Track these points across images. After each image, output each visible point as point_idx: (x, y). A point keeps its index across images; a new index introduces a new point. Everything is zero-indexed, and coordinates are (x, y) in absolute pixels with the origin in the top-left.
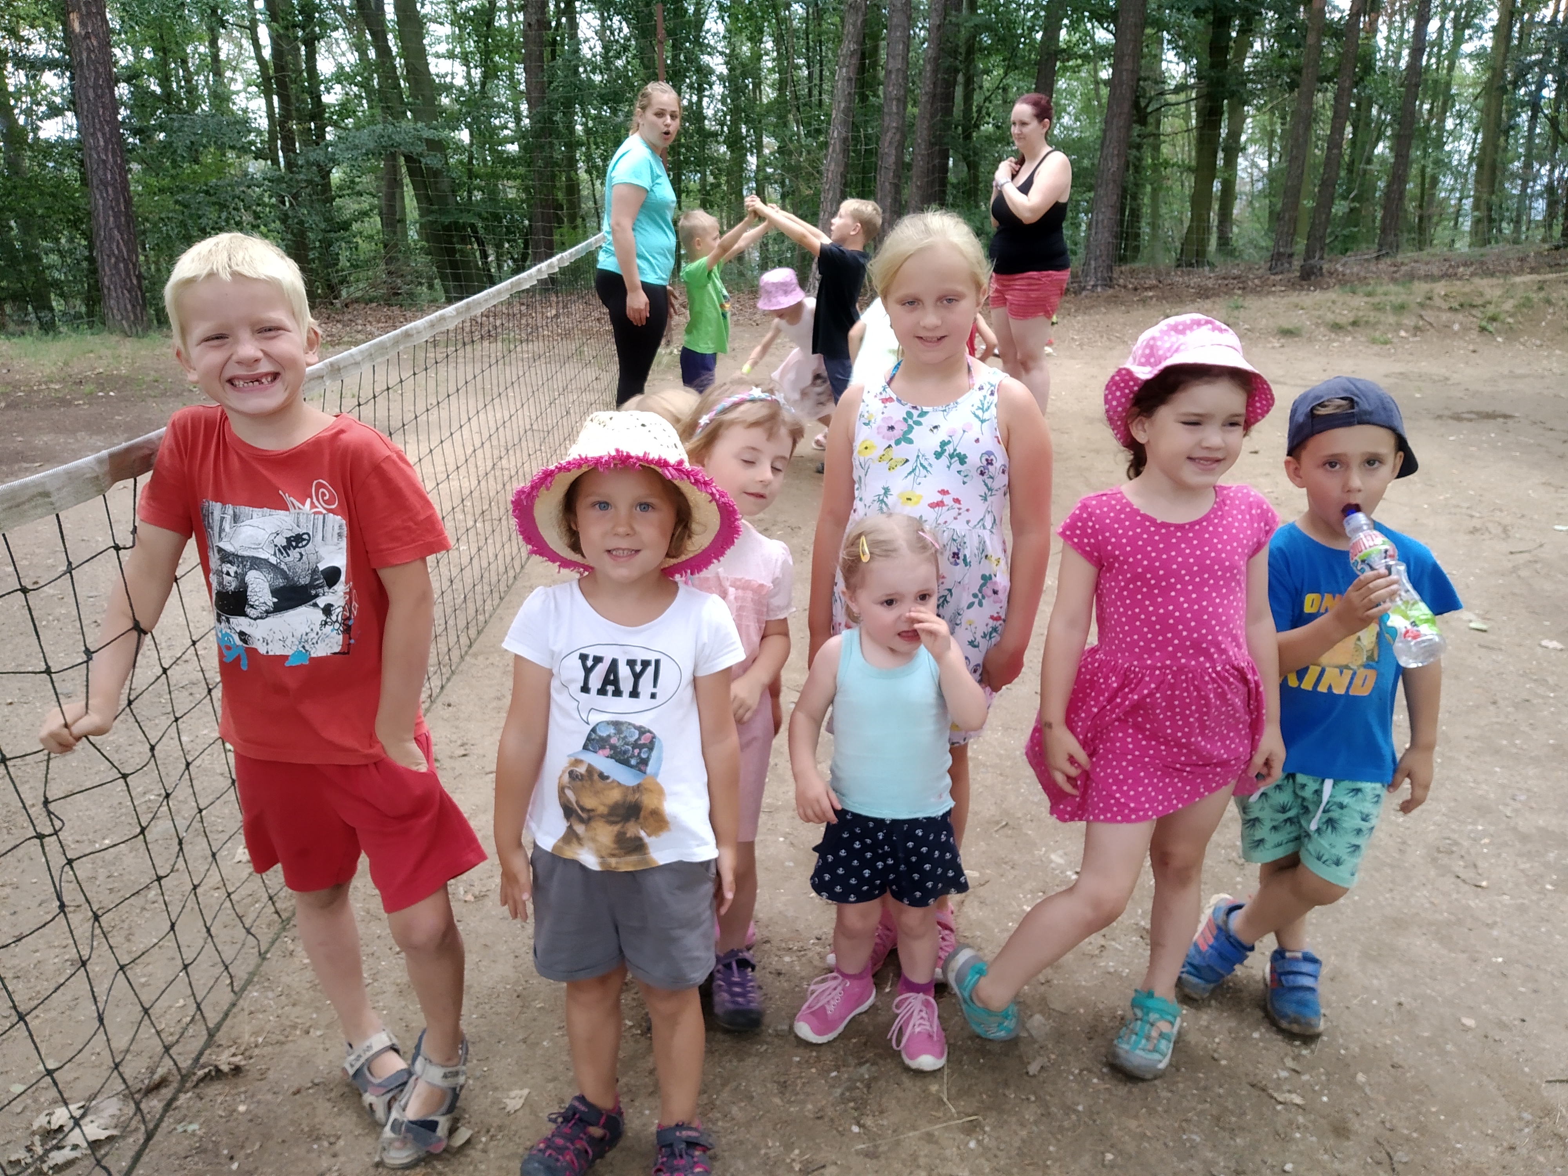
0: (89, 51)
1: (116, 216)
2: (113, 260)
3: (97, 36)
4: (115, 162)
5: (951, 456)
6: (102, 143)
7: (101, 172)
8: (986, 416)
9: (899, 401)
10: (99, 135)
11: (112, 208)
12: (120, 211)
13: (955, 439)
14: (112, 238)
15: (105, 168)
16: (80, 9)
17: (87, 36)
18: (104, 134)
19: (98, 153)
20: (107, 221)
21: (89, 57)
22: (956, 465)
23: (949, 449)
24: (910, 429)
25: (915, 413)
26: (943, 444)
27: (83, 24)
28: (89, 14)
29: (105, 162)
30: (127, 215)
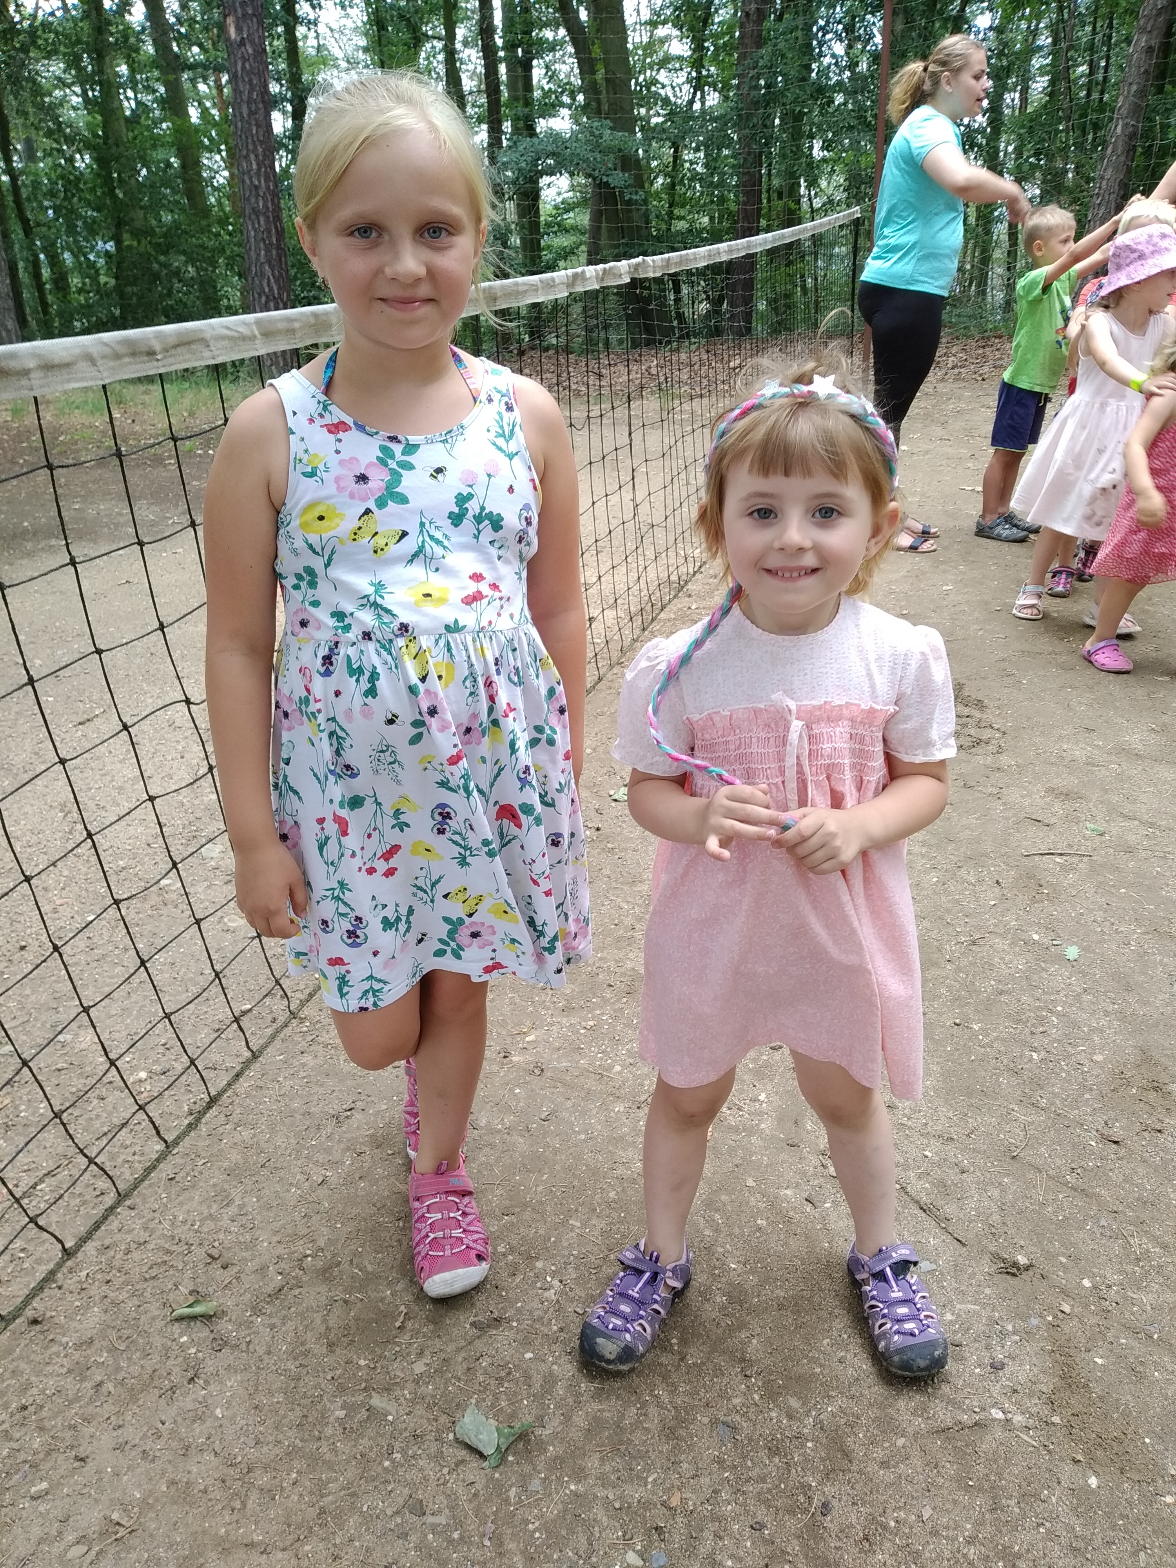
0: (245, 60)
1: (268, 251)
2: (263, 299)
3: (252, 43)
4: (268, 188)
5: (479, 519)
6: (255, 167)
7: (253, 200)
8: (512, 447)
9: (361, 428)
10: (252, 157)
11: (263, 240)
12: (271, 244)
13: (479, 490)
14: (263, 274)
15: (258, 195)
16: (235, 11)
17: (242, 43)
18: (257, 156)
19: (251, 178)
20: (258, 255)
21: (244, 67)
22: (487, 533)
23: (473, 507)
24: (396, 478)
25: (397, 449)
26: (462, 500)
27: (239, 29)
28: (244, 15)
29: (257, 188)
30: (279, 248)
